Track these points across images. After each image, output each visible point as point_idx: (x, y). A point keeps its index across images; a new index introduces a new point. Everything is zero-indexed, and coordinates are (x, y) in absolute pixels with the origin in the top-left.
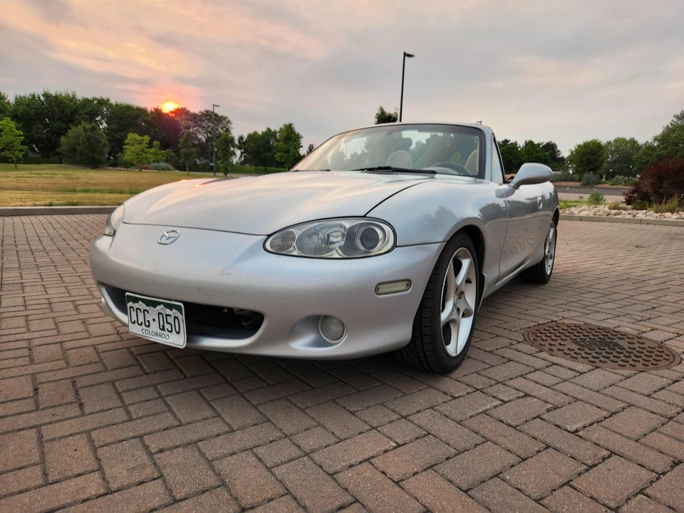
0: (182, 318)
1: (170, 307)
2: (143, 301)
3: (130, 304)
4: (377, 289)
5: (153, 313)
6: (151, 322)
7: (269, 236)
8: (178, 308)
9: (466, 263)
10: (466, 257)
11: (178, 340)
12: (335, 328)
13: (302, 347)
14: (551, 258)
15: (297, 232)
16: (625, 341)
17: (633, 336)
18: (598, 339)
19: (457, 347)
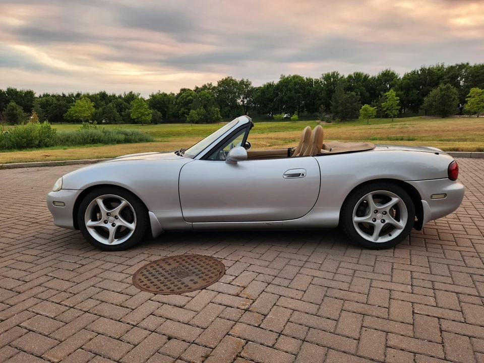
4: (54, 203)
9: (123, 203)
10: (122, 200)
16: (196, 279)
17: (211, 280)
18: (191, 272)
19: (112, 241)
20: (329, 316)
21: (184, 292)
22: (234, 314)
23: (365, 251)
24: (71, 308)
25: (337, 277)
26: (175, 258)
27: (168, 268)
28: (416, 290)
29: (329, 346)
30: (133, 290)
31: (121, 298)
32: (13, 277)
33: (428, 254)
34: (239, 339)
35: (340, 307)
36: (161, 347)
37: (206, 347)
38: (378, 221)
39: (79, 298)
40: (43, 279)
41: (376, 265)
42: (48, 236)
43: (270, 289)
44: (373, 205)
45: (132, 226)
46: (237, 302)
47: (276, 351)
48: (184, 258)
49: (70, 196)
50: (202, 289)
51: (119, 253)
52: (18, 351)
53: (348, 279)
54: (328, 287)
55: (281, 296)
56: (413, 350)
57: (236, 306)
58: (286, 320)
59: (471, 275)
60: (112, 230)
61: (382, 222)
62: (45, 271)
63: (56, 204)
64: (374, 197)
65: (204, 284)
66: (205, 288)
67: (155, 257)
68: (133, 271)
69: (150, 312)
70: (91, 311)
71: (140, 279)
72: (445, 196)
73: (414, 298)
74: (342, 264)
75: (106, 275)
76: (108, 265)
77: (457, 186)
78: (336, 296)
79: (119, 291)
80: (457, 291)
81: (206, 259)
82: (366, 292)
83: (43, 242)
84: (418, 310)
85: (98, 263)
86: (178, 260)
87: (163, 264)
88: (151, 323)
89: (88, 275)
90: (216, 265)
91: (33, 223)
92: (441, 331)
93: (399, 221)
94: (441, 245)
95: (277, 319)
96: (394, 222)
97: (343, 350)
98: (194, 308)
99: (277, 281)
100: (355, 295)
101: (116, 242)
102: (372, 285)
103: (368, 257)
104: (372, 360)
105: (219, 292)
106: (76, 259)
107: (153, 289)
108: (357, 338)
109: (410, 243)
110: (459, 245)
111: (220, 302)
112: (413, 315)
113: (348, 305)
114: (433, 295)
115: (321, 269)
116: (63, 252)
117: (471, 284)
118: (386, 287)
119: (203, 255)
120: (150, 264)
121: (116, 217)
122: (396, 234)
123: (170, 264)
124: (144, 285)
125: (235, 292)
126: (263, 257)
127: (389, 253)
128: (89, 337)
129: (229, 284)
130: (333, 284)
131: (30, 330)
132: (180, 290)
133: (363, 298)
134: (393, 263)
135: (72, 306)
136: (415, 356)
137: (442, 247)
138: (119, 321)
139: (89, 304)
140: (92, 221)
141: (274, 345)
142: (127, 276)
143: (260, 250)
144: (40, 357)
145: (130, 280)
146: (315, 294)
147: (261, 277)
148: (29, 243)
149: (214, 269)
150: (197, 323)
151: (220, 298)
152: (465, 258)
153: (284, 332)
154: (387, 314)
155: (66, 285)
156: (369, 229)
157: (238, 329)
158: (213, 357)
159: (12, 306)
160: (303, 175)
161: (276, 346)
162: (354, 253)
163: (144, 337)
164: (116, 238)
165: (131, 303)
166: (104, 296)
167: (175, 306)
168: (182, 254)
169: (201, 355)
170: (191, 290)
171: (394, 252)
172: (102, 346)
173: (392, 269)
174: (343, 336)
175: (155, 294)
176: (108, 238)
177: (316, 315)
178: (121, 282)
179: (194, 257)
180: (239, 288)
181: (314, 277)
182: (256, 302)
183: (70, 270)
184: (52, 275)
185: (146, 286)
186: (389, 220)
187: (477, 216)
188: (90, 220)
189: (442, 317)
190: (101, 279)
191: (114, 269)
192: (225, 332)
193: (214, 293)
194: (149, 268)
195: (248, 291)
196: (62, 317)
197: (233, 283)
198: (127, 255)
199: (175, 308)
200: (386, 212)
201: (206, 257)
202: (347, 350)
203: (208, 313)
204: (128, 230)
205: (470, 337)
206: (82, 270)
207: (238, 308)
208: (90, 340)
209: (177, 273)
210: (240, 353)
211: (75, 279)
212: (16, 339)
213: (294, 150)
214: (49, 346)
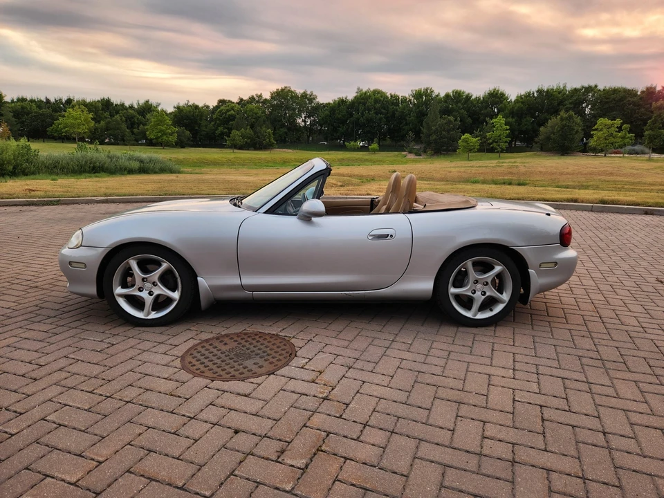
4: (70, 264)
9: (164, 266)
10: (163, 262)
16: (261, 362)
17: (280, 364)
18: (254, 353)
19: (149, 314)
20: (420, 405)
21: (248, 378)
22: (311, 403)
23: (461, 329)
24: (108, 397)
25: (429, 359)
26: (231, 336)
27: (224, 348)
28: (519, 375)
29: (420, 437)
30: (184, 375)
31: (170, 386)
32: (22, 358)
33: (534, 333)
34: (318, 431)
35: (433, 395)
36: (228, 442)
37: (280, 440)
38: (478, 293)
39: (115, 386)
40: (62, 363)
41: (475, 346)
42: (57, 306)
43: (351, 373)
44: (473, 275)
45: (176, 295)
46: (314, 389)
47: (362, 444)
48: (244, 336)
49: (93, 256)
50: (269, 375)
51: (158, 329)
52: (50, 449)
53: (442, 362)
54: (419, 372)
55: (364, 382)
56: (511, 440)
57: (312, 394)
58: (372, 410)
59: (580, 357)
60: (149, 300)
61: (483, 295)
62: (64, 352)
63: (74, 265)
64: (475, 264)
65: (271, 368)
66: (273, 373)
67: (206, 334)
68: (180, 351)
69: (209, 402)
70: (134, 401)
71: (190, 363)
72: (555, 265)
73: (515, 384)
74: (435, 345)
75: (145, 356)
76: (147, 345)
77: (570, 253)
78: (428, 381)
79: (166, 376)
80: (562, 376)
81: (271, 337)
82: (463, 377)
83: (52, 313)
84: (520, 398)
85: (132, 342)
86: (236, 338)
87: (217, 344)
88: (212, 414)
89: (122, 357)
90: (285, 345)
91: (31, 287)
92: (543, 420)
93: (502, 294)
94: (549, 322)
95: (360, 408)
96: (496, 294)
97: (436, 442)
98: (262, 397)
99: (359, 365)
100: (450, 380)
101: (154, 315)
102: (469, 370)
103: (465, 335)
104: (468, 452)
105: (291, 378)
106: (103, 336)
107: (208, 374)
108: (452, 429)
109: (514, 320)
110: (569, 322)
111: (293, 390)
112: (513, 403)
113: (441, 393)
114: (537, 380)
115: (411, 350)
116: (82, 327)
117: (579, 368)
118: (485, 372)
119: (267, 332)
120: (200, 343)
121: (154, 284)
122: (498, 308)
123: (226, 344)
124: (197, 370)
125: (310, 378)
126: (341, 336)
127: (489, 331)
128: (138, 431)
129: (302, 368)
130: (424, 368)
131: (60, 425)
132: (243, 376)
133: (459, 385)
134: (493, 343)
135: (108, 395)
136: (513, 447)
137: (550, 325)
138: (172, 412)
139: (131, 393)
140: (122, 288)
141: (358, 437)
142: (174, 358)
143: (337, 326)
144: (80, 455)
145: (178, 363)
146: (404, 379)
147: (340, 360)
148: (32, 315)
149: (282, 350)
150: (267, 414)
151: (292, 385)
152: (575, 337)
153: (369, 423)
154: (485, 402)
155: (96, 370)
156: (467, 302)
157: (317, 420)
158: (289, 452)
159: (29, 396)
160: (392, 236)
161: (361, 438)
162: (449, 331)
163: (206, 430)
164: (153, 310)
165: (184, 391)
166: (146, 382)
167: (238, 394)
168: (240, 331)
169: (275, 449)
170: (256, 375)
171: (495, 331)
172: (156, 441)
173: (493, 350)
174: (436, 427)
175: (213, 381)
176: (143, 310)
177: (405, 404)
178: (166, 365)
179: (256, 335)
180: (314, 373)
181: (402, 359)
182: (335, 390)
183: (97, 351)
184: (73, 357)
185: (199, 371)
186: (491, 292)
187: (593, 288)
188: (120, 287)
189: (545, 405)
190: (140, 363)
191: (154, 350)
192: (302, 424)
193: (284, 380)
194: (199, 348)
195: (325, 377)
196: (98, 409)
197: (306, 367)
198: (169, 332)
199: (240, 397)
200: (487, 283)
201: (272, 336)
202: (440, 442)
203: (280, 403)
204: (169, 301)
205: (573, 427)
206: (112, 350)
207: (315, 396)
208: (140, 434)
209: (236, 355)
210: (321, 446)
211: (106, 362)
212: (45, 435)
213: (379, 201)
214: (88, 443)
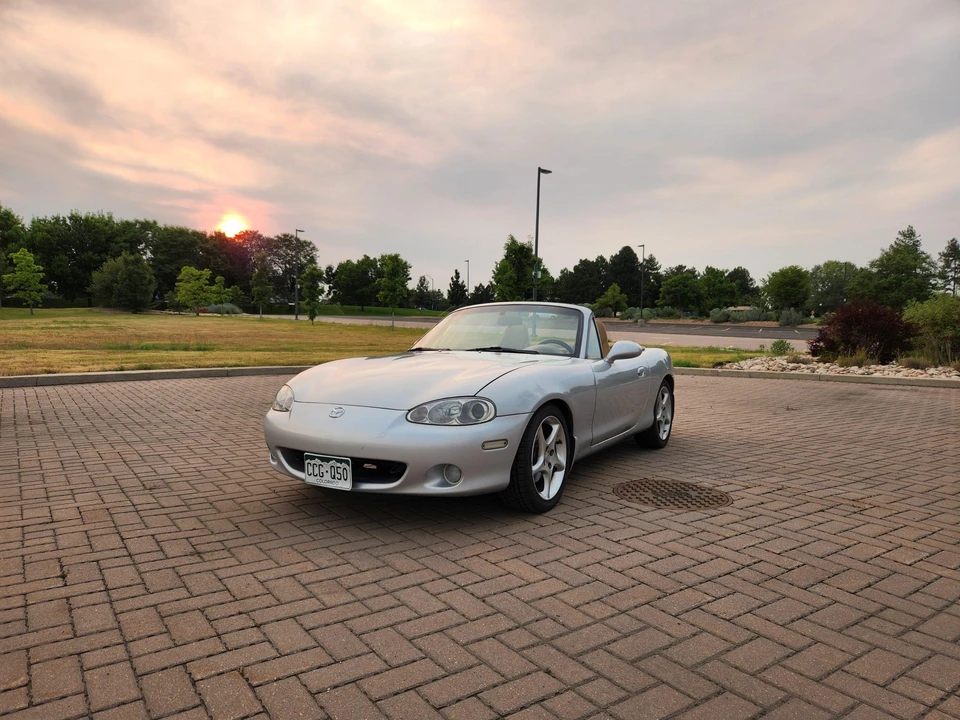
0: (349, 469)
1: (340, 461)
2: (318, 458)
3: (308, 461)
4: (483, 446)
5: (326, 466)
6: (325, 473)
7: (410, 411)
8: (347, 462)
9: (556, 428)
10: (555, 423)
11: (346, 485)
12: (455, 474)
13: (431, 487)
14: (666, 423)
15: (429, 408)
19: (548, 493)
45: (564, 463)
46: (763, 489)
49: (517, 426)
55: (754, 480)
63: (489, 446)
71: (679, 507)
79: (708, 516)
86: (630, 491)
90: (664, 482)
105: (738, 491)
119: (622, 482)
120: (629, 500)
121: (551, 453)
125: (742, 487)
129: (720, 486)
142: (660, 510)
149: (676, 484)
167: (760, 504)
176: (543, 491)
180: (731, 485)
194: (644, 502)
199: (765, 505)
201: (635, 482)
209: (674, 495)
